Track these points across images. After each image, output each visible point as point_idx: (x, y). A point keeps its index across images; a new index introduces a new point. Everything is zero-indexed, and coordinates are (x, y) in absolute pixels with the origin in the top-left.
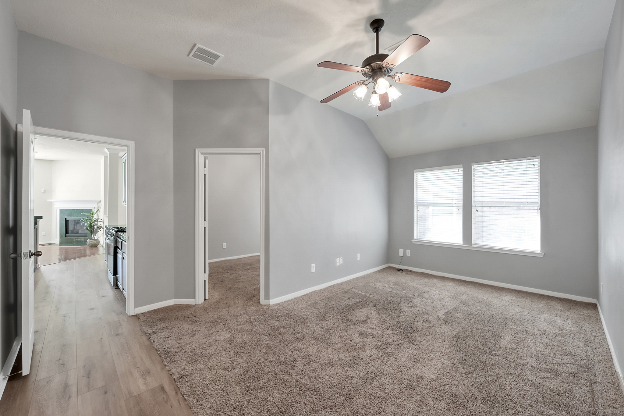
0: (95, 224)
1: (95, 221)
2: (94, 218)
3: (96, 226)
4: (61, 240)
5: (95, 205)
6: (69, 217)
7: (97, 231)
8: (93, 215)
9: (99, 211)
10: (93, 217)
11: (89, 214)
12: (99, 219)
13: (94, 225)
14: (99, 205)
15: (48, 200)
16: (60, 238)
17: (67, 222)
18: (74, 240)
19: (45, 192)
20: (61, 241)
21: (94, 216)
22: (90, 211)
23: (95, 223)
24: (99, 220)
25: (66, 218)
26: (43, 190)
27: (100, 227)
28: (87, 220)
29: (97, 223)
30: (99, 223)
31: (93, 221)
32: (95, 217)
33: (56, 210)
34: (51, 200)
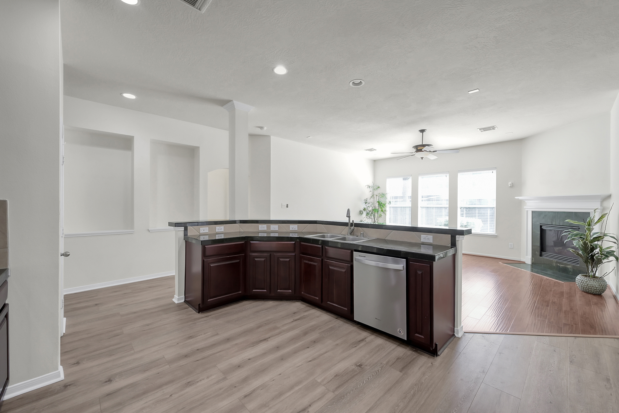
0: (596, 245)
1: (598, 239)
2: (593, 232)
3: (598, 250)
4: (533, 259)
5: (597, 205)
6: (547, 225)
7: (600, 262)
8: (591, 227)
9: (605, 218)
10: (590, 230)
11: (581, 223)
12: (605, 235)
13: (593, 249)
14: (606, 204)
15: (516, 198)
16: (532, 256)
17: (542, 232)
18: (554, 265)
19: (512, 186)
20: (533, 261)
21: (593, 229)
22: (584, 216)
23: (596, 243)
24: (606, 238)
25: (541, 226)
26: (510, 184)
27: (608, 253)
28: (576, 235)
29: (599, 243)
30: (607, 244)
31: (592, 238)
32: (596, 229)
33: (527, 211)
34: (520, 198)
